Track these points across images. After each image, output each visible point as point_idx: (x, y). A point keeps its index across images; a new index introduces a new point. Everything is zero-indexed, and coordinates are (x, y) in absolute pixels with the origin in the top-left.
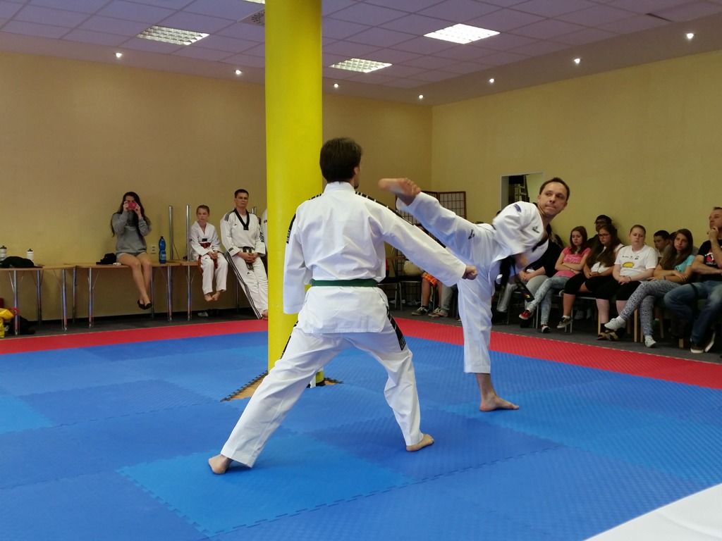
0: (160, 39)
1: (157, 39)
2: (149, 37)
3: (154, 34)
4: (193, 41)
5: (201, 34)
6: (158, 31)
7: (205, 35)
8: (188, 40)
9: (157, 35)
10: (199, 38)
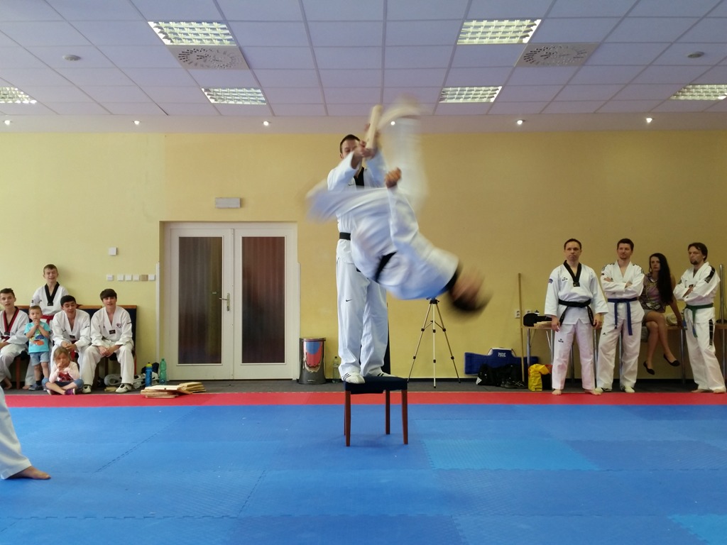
0: (693, 98)
1: (690, 98)
2: (682, 98)
3: (688, 94)
6: (691, 90)
8: (723, 94)
9: (691, 94)
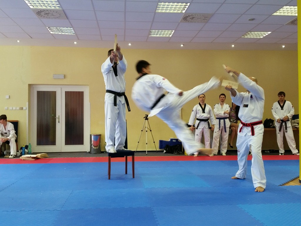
0: (251, 37)
1: (249, 37)
2: (246, 37)
3: (248, 35)
4: (265, 36)
5: (268, 32)
6: (250, 34)
7: (269, 33)
8: (262, 36)
9: (250, 35)
10: (267, 34)
